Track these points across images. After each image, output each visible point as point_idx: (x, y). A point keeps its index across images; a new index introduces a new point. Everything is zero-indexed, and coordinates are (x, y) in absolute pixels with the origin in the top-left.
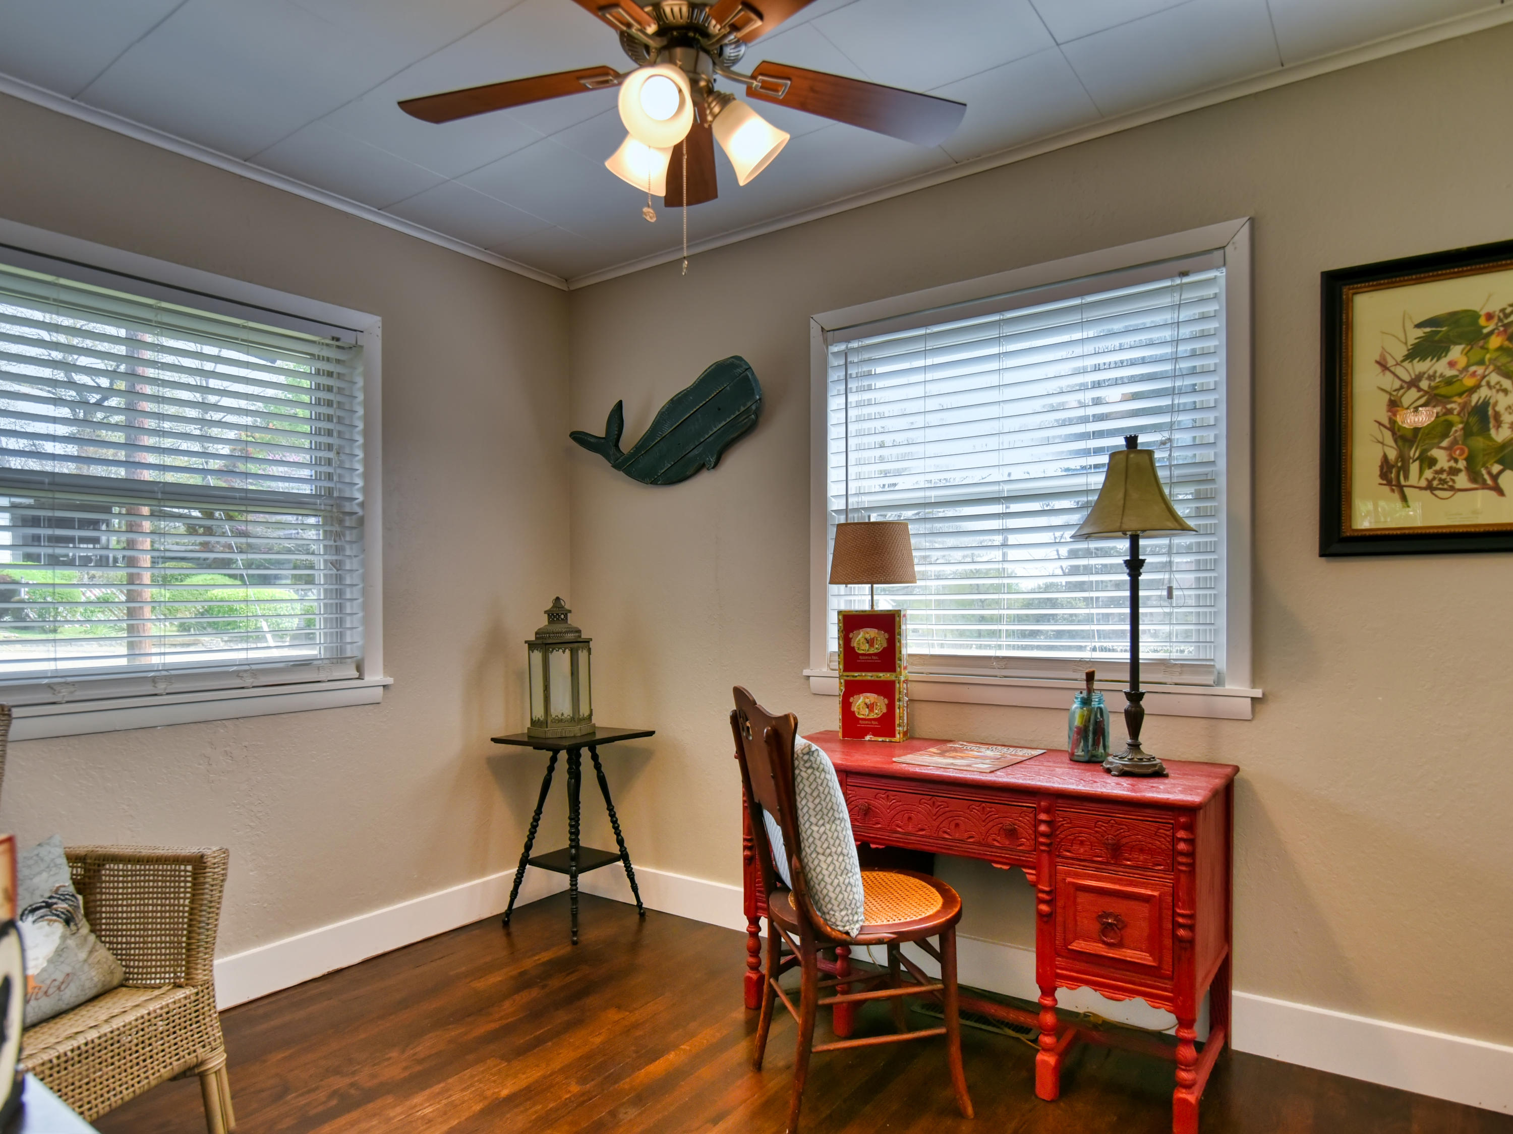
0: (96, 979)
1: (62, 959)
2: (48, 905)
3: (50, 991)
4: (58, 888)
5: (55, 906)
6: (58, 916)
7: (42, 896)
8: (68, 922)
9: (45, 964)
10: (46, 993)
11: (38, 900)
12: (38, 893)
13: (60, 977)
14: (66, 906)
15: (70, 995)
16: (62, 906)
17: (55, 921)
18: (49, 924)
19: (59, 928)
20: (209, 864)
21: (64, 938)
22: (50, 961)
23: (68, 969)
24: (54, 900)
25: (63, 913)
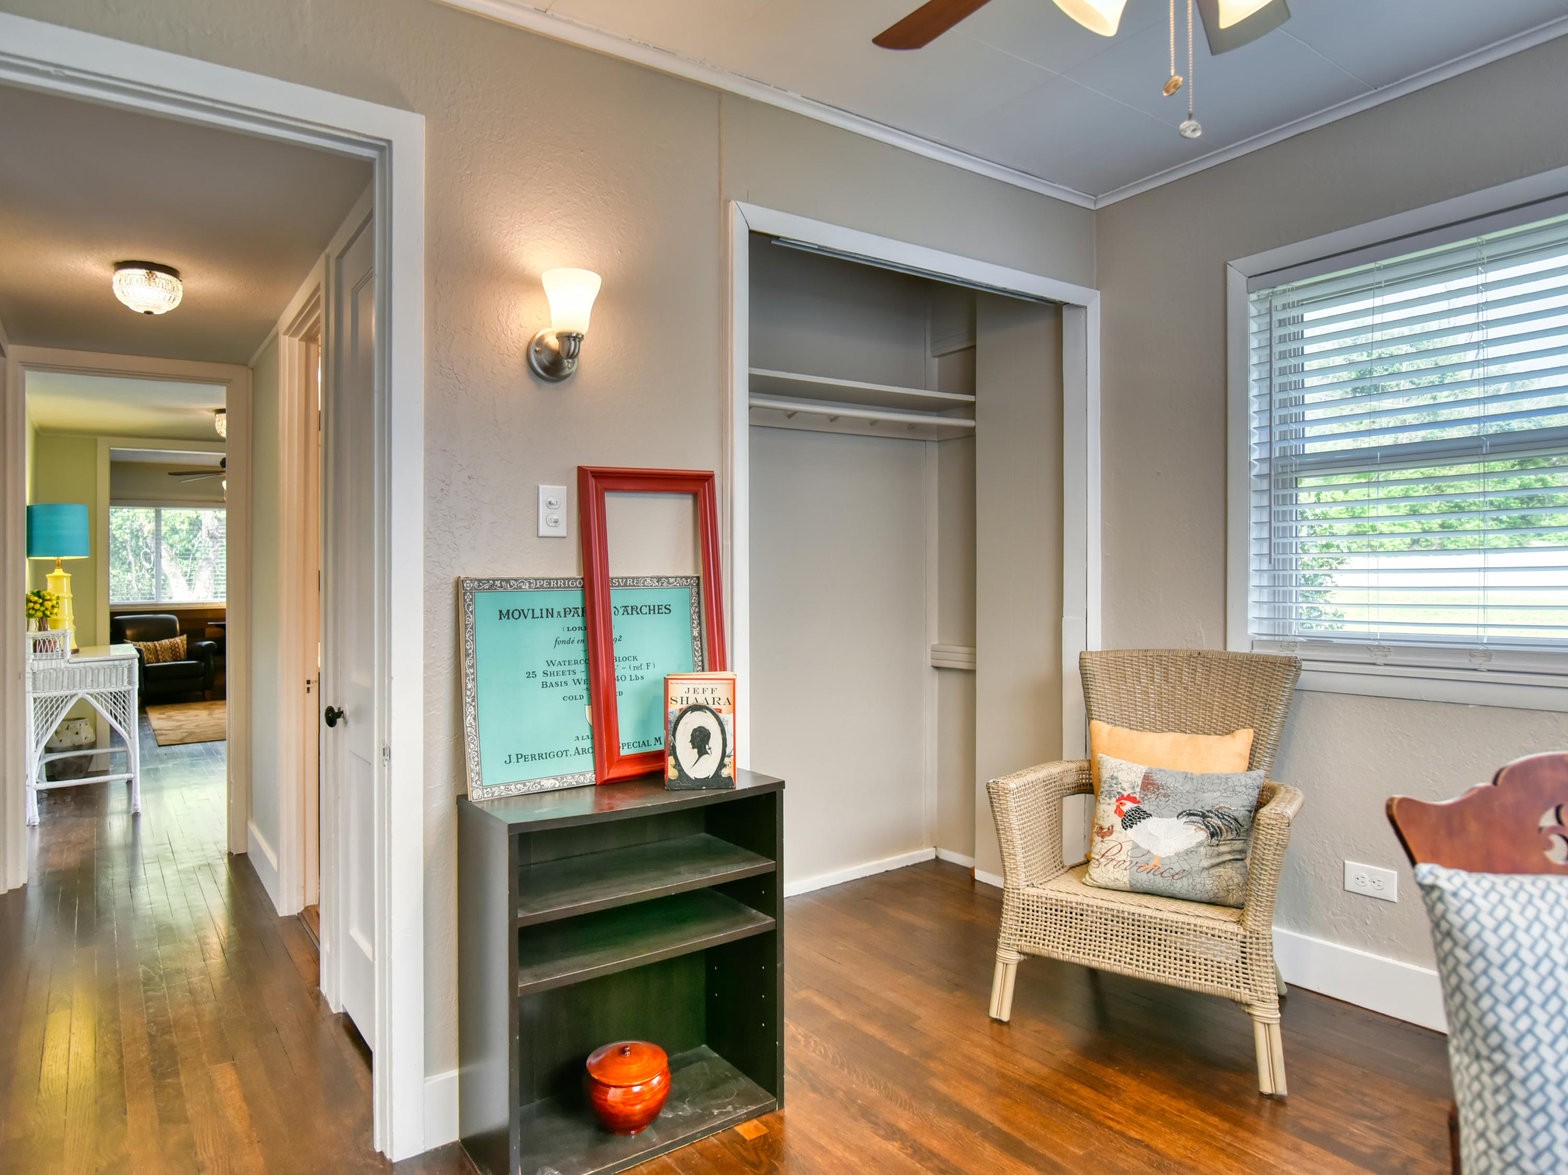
0: (1208, 887)
1: (1186, 857)
2: (1204, 816)
3: (1164, 875)
4: (1221, 808)
5: (1209, 819)
6: (1207, 827)
7: (1202, 807)
8: (1213, 835)
9: (1172, 855)
10: (1162, 873)
11: (1198, 809)
12: (1200, 804)
13: (1177, 868)
14: (1219, 823)
15: (1181, 886)
16: (1216, 821)
17: (1202, 829)
18: (1195, 830)
19: (1202, 835)
20: (1261, 822)
21: (1200, 844)
22: (1177, 854)
23: (1187, 867)
24: (1210, 815)
25: (1212, 826)
